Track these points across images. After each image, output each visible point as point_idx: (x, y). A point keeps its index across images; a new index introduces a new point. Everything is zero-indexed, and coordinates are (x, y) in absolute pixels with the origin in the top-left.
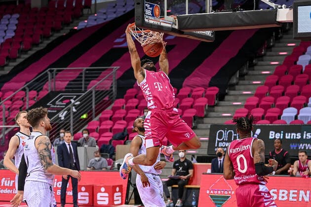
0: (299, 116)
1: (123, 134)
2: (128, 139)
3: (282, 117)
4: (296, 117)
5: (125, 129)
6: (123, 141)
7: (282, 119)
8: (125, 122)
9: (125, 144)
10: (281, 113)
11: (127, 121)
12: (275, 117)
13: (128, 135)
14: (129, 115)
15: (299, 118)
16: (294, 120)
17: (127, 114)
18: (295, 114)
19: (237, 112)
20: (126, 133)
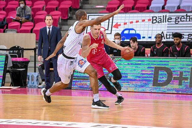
0: (166, 6)
1: (3, 23)
2: (7, 28)
3: (150, 7)
4: (163, 8)
5: (4, 19)
6: (2, 30)
7: (150, 9)
8: (4, 12)
9: (4, 32)
10: (150, 4)
11: (6, 12)
12: (144, 8)
13: (7, 24)
14: (9, 6)
15: (166, 9)
16: (161, 10)
17: (6, 5)
18: (163, 5)
19: (109, 4)
20: (5, 22)
